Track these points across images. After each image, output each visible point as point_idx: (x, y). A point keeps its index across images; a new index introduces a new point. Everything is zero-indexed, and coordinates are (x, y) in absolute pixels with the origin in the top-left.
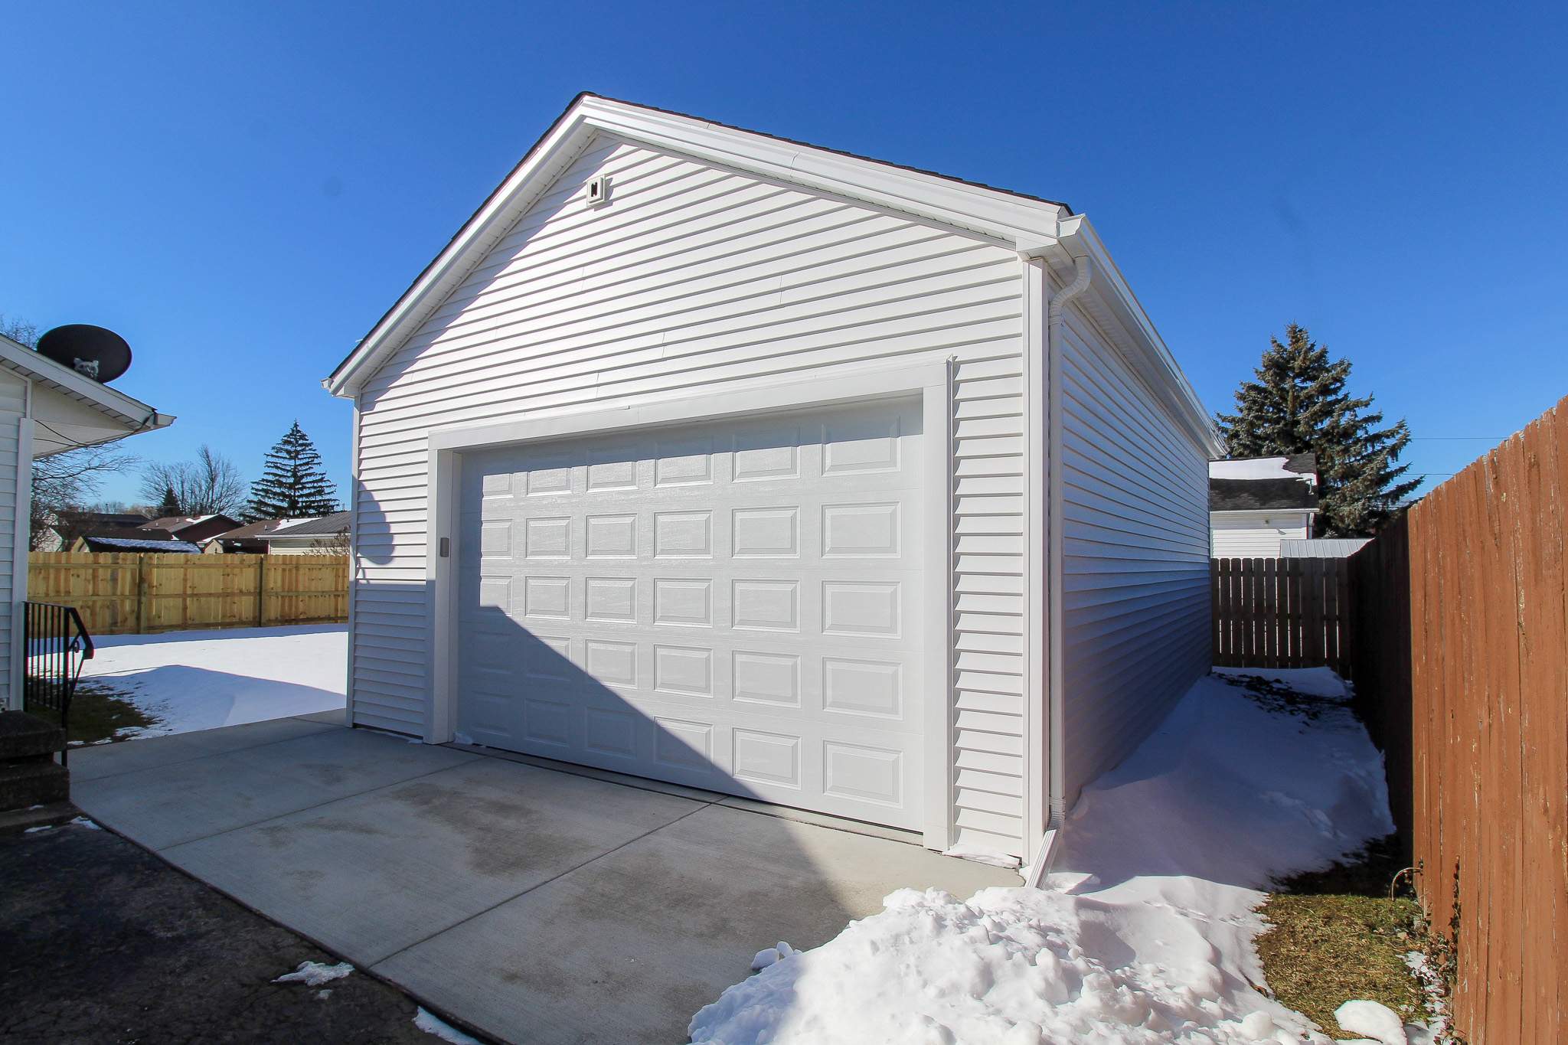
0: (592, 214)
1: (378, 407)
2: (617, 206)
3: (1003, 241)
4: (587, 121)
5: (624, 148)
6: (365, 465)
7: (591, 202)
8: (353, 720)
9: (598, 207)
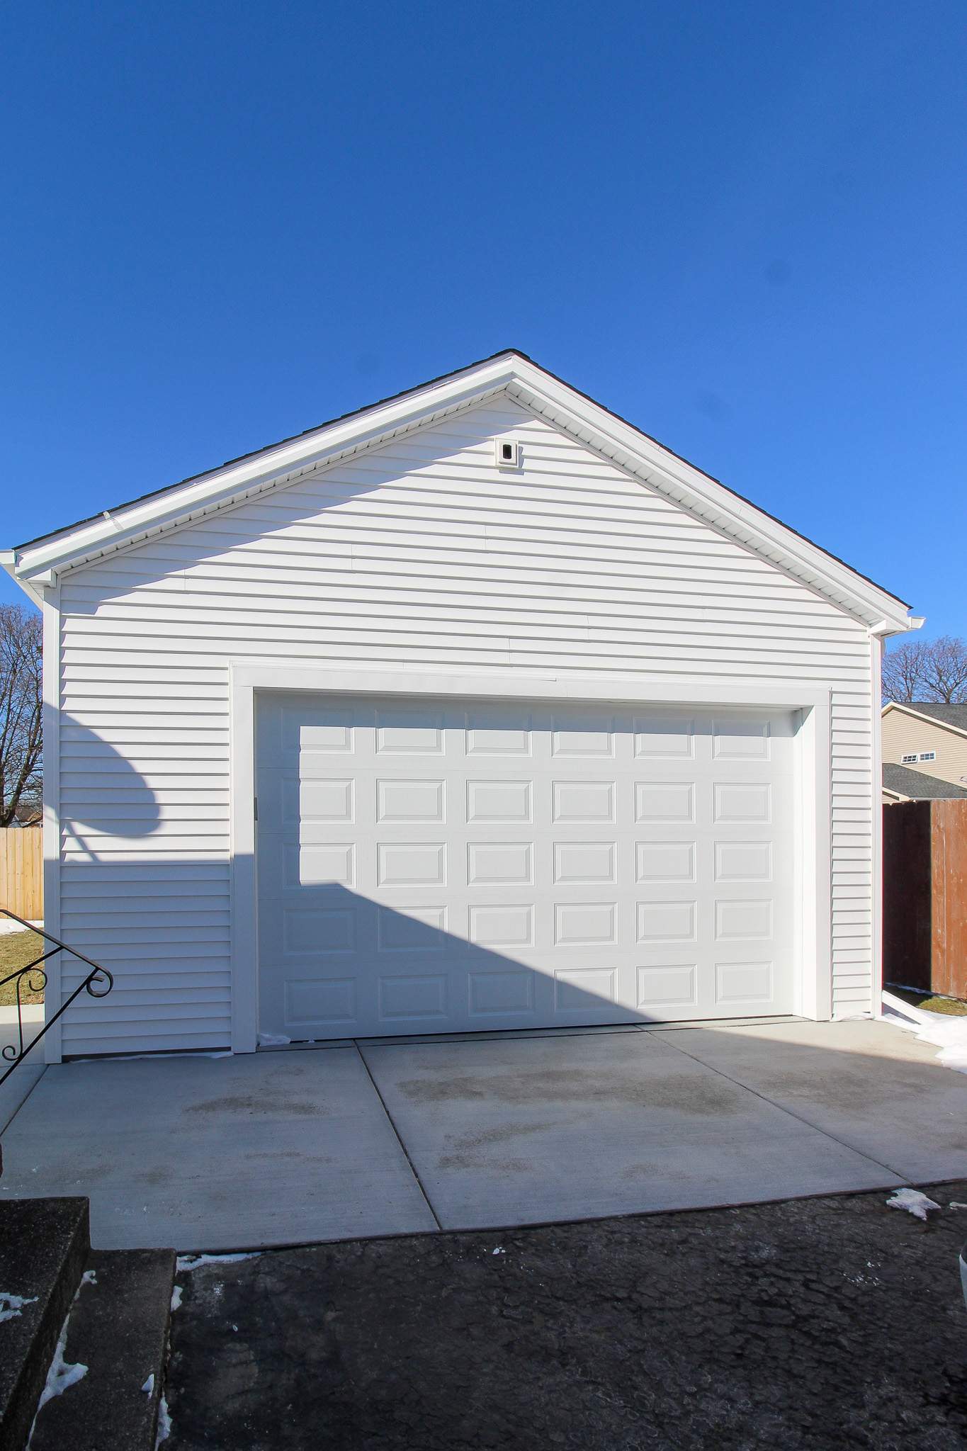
0: (496, 475)
1: (102, 611)
2: (526, 478)
3: (859, 617)
4: (515, 380)
5: (535, 424)
6: (69, 689)
7: (501, 463)
8: (62, 1052)
9: (504, 470)
